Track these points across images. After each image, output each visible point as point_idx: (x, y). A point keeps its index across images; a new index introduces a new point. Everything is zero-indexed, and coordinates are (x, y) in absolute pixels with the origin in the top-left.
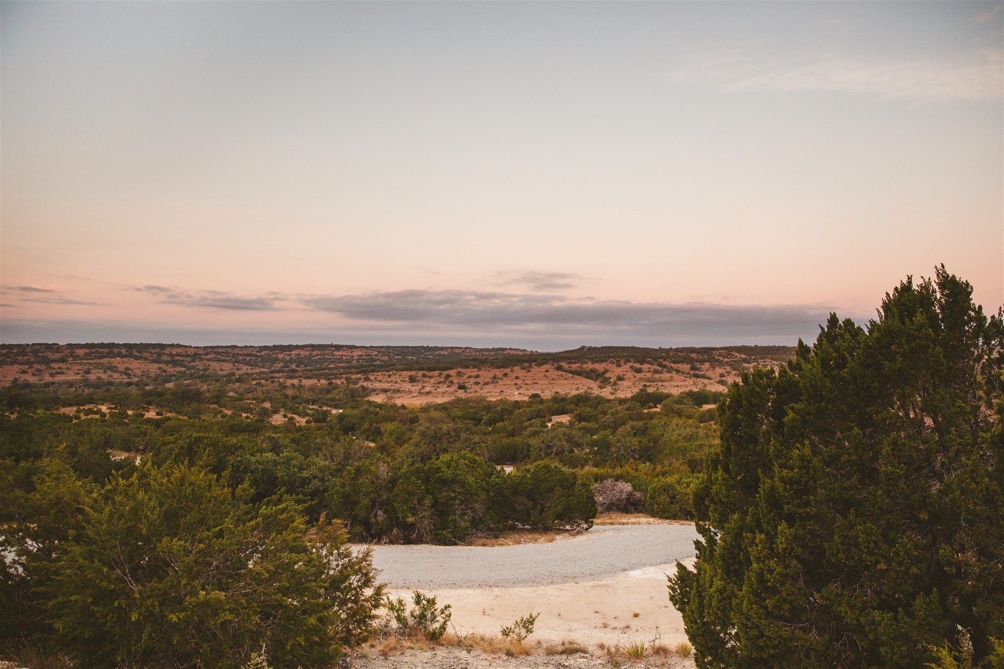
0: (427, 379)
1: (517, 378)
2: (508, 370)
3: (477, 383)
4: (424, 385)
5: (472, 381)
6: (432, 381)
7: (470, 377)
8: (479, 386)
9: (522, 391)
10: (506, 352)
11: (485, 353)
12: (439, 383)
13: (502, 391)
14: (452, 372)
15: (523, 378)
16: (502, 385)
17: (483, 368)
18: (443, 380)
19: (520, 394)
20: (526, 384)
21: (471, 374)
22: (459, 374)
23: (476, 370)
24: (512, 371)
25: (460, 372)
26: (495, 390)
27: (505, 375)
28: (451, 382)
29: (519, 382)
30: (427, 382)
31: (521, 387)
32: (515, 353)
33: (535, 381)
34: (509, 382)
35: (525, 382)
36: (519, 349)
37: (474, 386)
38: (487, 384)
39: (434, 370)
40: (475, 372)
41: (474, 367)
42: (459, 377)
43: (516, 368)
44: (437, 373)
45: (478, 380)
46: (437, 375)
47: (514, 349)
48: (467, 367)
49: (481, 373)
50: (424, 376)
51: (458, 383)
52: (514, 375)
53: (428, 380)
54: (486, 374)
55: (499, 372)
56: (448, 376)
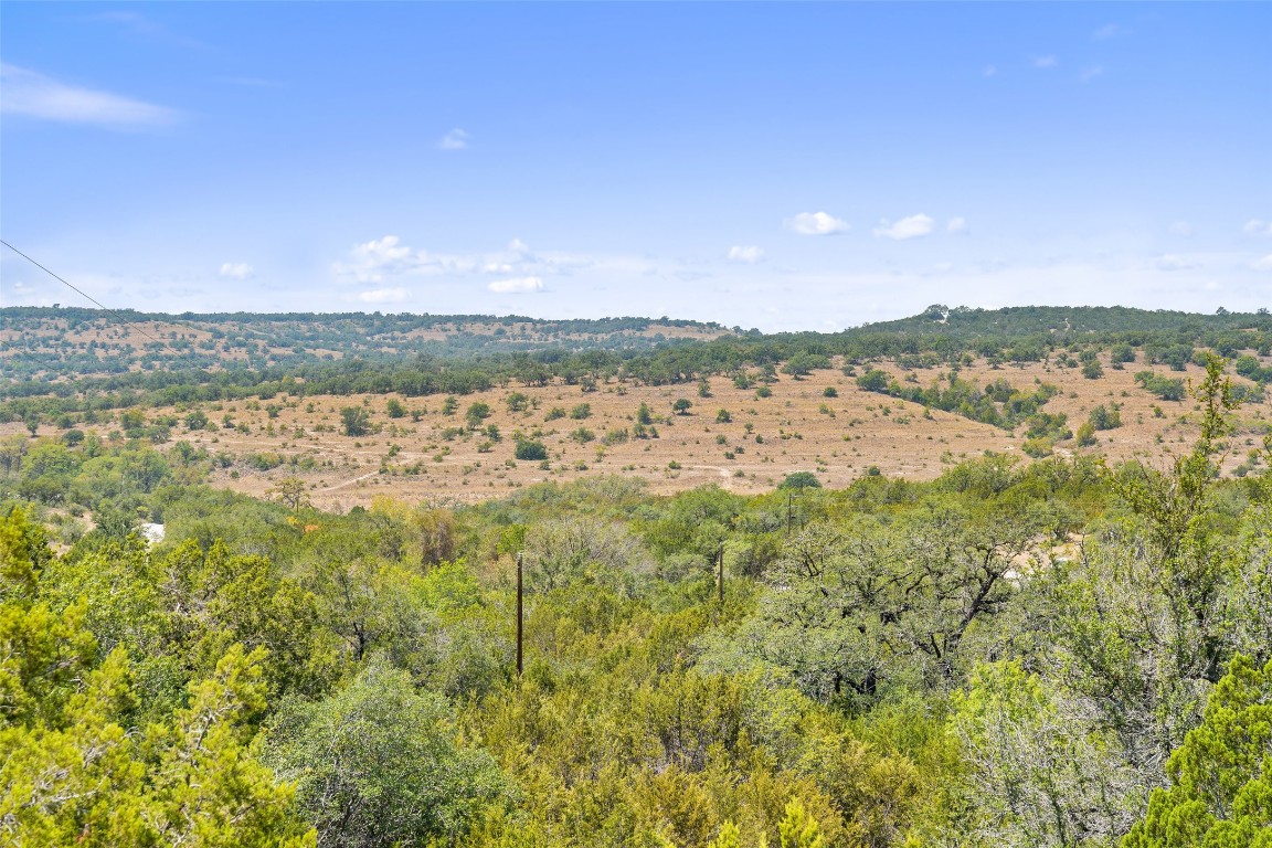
0: (404, 423)
1: (725, 418)
2: (689, 391)
3: (586, 437)
4: (398, 442)
5: (566, 427)
6: (424, 428)
7: (558, 414)
8: (589, 444)
9: (746, 463)
10: (650, 333)
11: (574, 337)
12: (449, 436)
13: (673, 466)
14: (494, 399)
15: (749, 418)
16: (672, 442)
17: (599, 383)
18: (465, 425)
19: (740, 475)
20: (759, 440)
21: (558, 404)
22: (516, 404)
23: (576, 389)
24: (705, 394)
25: (521, 398)
26: (649, 462)
27: (683, 407)
28: (494, 435)
29: (734, 433)
30: (406, 432)
31: (740, 451)
32: (682, 334)
33: (787, 430)
34: (698, 433)
35: (756, 432)
36: (693, 323)
37: (571, 447)
38: (620, 437)
39: (427, 390)
40: (573, 397)
41: (570, 381)
42: (519, 414)
43: (718, 382)
44: (438, 401)
45: (587, 425)
46: (441, 407)
47: (679, 324)
48: (543, 381)
49: (593, 400)
50: (396, 412)
51: (517, 437)
52: (710, 409)
53: (410, 427)
54: (614, 405)
55: (659, 400)
56: (480, 412)
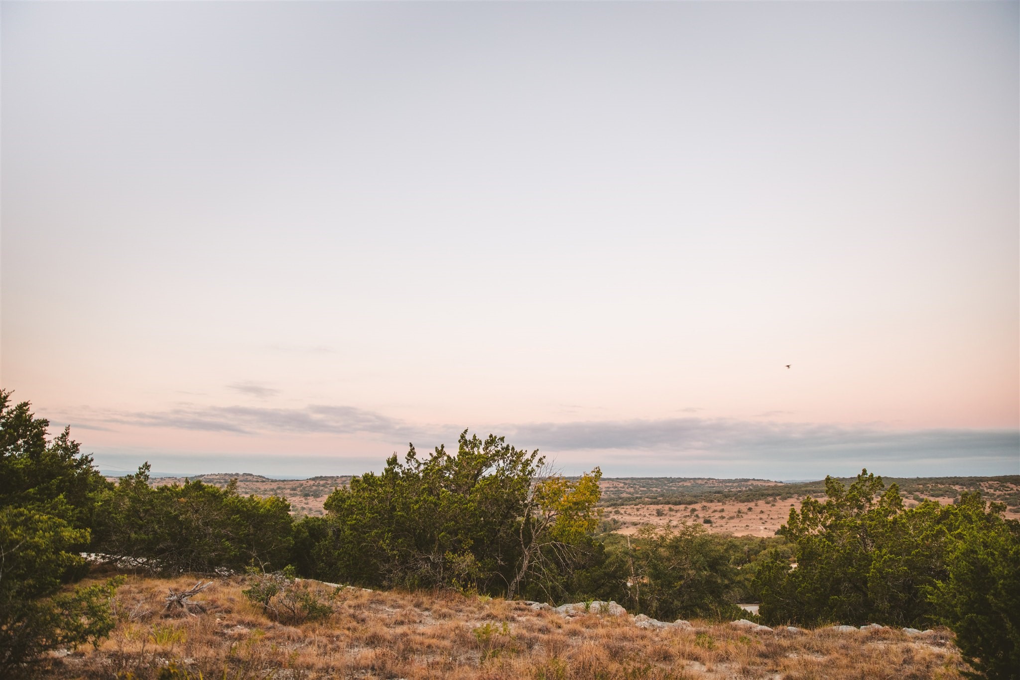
0: (673, 513)
1: (762, 512)
2: (752, 505)
3: (723, 518)
4: (671, 518)
5: (718, 515)
6: (679, 514)
7: (715, 511)
8: (724, 520)
9: (768, 526)
10: (749, 483)
11: (727, 484)
12: (685, 517)
13: (747, 526)
14: (697, 506)
15: (769, 513)
16: (747, 519)
17: (727, 502)
18: (689, 514)
19: (766, 528)
20: (772, 519)
21: (716, 508)
22: (704, 508)
23: (721, 504)
24: (756, 505)
25: (705, 506)
26: (740, 525)
27: (750, 509)
28: (697, 516)
29: (764, 516)
30: (674, 516)
31: (766, 521)
32: (759, 484)
33: (780, 516)
34: (754, 517)
35: (771, 517)
36: (762, 480)
37: (719, 520)
38: (732, 518)
39: (680, 503)
40: (719, 506)
41: (719, 501)
42: (704, 511)
43: (761, 503)
44: (682, 507)
45: (724, 514)
46: (683, 509)
47: (758, 480)
48: (712, 501)
49: (725, 507)
50: (671, 510)
51: (704, 517)
52: (758, 509)
53: (675, 514)
54: (731, 508)
55: (743, 507)
56: (694, 510)
